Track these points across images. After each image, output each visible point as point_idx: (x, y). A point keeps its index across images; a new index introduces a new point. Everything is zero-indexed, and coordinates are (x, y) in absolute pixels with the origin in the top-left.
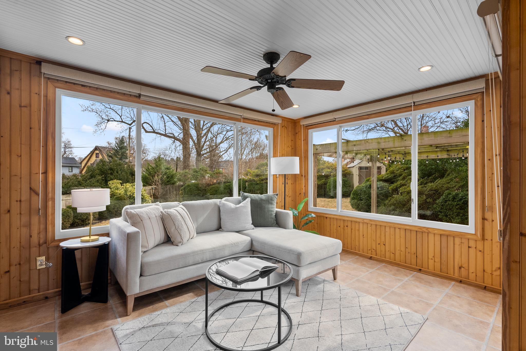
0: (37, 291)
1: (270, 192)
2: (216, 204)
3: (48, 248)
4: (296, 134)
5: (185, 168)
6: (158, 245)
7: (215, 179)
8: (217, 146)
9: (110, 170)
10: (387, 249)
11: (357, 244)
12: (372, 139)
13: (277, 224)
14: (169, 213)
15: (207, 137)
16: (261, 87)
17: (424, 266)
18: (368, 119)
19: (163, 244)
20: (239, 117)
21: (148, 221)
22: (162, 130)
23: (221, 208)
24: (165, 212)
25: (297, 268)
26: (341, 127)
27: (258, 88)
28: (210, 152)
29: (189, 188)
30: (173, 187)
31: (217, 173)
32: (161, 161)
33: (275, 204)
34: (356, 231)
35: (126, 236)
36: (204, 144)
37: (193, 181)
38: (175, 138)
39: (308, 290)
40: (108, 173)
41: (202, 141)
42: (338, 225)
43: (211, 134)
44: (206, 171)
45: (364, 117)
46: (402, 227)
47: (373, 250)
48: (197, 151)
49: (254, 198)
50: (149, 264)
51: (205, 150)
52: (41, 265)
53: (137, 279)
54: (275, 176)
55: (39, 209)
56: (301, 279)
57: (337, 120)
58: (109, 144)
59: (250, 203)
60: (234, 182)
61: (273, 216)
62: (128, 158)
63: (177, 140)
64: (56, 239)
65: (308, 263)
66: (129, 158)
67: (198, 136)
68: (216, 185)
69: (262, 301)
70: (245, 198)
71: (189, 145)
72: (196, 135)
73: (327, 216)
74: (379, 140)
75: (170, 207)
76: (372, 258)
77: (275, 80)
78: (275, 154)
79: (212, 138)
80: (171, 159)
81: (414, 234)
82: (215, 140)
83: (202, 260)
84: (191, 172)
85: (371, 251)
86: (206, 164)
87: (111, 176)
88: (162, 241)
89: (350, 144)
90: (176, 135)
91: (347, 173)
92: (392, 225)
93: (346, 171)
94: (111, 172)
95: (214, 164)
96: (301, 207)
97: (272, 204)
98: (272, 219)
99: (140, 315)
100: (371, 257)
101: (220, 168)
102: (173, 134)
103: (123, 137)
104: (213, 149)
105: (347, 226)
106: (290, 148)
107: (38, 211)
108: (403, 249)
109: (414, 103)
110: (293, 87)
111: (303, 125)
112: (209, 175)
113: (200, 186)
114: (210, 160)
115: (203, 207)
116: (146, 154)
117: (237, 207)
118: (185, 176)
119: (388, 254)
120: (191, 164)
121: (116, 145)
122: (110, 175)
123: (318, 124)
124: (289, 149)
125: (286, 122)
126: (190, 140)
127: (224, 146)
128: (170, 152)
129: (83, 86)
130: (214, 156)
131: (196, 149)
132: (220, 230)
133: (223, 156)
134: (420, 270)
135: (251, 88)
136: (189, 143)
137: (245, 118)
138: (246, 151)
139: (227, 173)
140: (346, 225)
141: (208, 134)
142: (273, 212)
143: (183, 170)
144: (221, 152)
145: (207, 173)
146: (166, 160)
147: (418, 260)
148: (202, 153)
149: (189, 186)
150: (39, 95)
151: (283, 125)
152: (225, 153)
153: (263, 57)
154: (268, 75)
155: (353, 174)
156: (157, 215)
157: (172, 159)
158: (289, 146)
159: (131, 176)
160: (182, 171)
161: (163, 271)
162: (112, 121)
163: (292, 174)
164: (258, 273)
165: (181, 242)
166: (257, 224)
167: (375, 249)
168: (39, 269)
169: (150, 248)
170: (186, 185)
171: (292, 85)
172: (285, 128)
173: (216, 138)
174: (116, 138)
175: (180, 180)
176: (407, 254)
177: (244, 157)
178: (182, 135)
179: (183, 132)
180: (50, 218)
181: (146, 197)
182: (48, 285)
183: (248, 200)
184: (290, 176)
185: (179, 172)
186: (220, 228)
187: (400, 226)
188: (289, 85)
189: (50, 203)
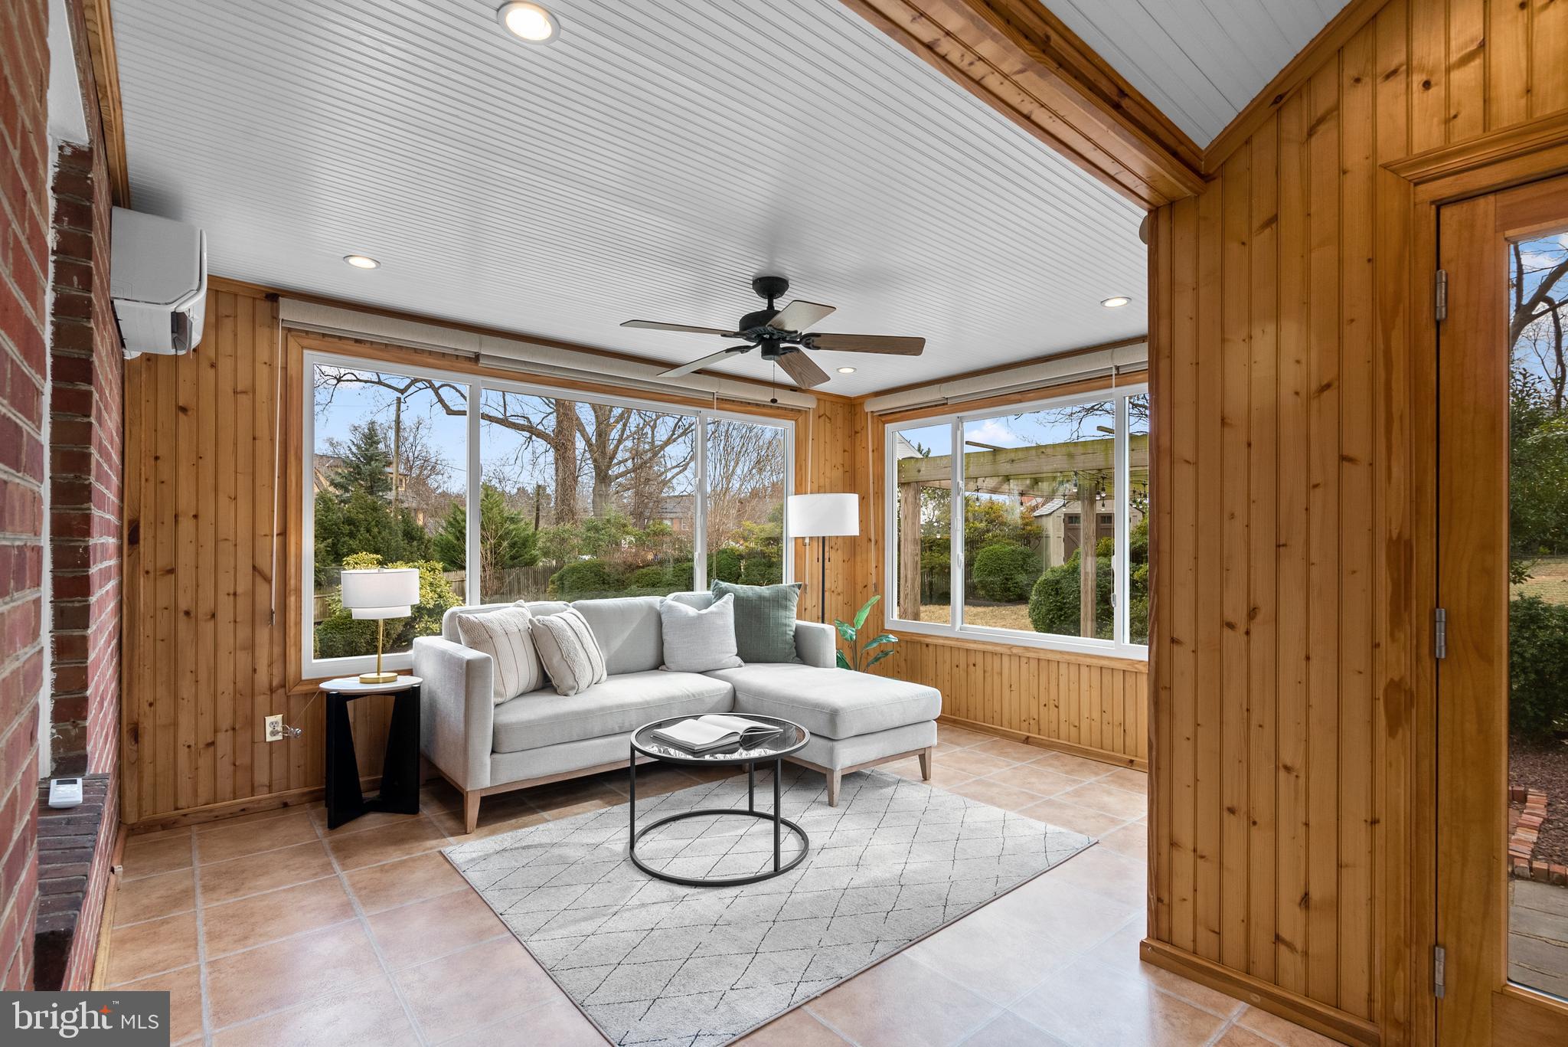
0: (266, 789)
1: (789, 578)
2: (651, 608)
3: (288, 697)
4: (854, 433)
5: (560, 519)
6: (523, 694)
7: (650, 549)
8: (656, 451)
9: (349, 525)
10: (1063, 717)
11: (997, 707)
12: (1054, 446)
13: (797, 656)
14: (547, 623)
15: (625, 425)
16: (748, 348)
17: (1139, 754)
18: (1020, 401)
19: (535, 693)
20: (709, 398)
21: (504, 639)
22: (496, 406)
23: (663, 617)
24: (539, 621)
25: (830, 743)
26: (960, 419)
27: (743, 349)
28: (634, 470)
29: (574, 577)
30: (528, 573)
31: (655, 534)
32: (492, 497)
33: (795, 609)
34: (996, 677)
35: (465, 665)
36: (617, 447)
37: (587, 557)
38: (532, 431)
39: (858, 797)
40: (342, 533)
41: (611, 438)
42: (955, 662)
43: (637, 417)
44: (624, 526)
45: (1013, 397)
46: (1095, 662)
47: (1032, 722)
48: (597, 468)
49: (742, 595)
50: (508, 727)
51: (619, 463)
52: (273, 733)
53: (487, 759)
54: (800, 541)
55: (272, 613)
56: (838, 768)
57: (950, 402)
58: (332, 444)
59: (732, 605)
60: (696, 555)
61: (788, 637)
62: (394, 488)
63: (538, 436)
64: (303, 678)
65: (854, 733)
66: (397, 487)
67: (599, 423)
68: (654, 568)
69: (751, 812)
70: (720, 594)
71: (574, 449)
72: (594, 420)
73: (928, 640)
74: (1072, 449)
75: (548, 612)
76: (1030, 740)
77: (775, 337)
78: (801, 485)
79: (642, 429)
80: (518, 489)
81: (1119, 677)
82: (650, 432)
83: (620, 727)
84: (582, 529)
85: (1027, 723)
86: (625, 506)
87: (351, 542)
88: (532, 687)
89: (1001, 458)
90: (535, 420)
91: (1030, 532)
92: (1073, 659)
93: (1029, 528)
94: (350, 530)
95: (646, 506)
96: (863, 616)
97: (786, 608)
98: (786, 642)
99: (493, 833)
100: (1028, 737)
101: (666, 519)
102: (528, 419)
103: (373, 423)
104: (645, 463)
105: (974, 665)
106: (841, 469)
107: (268, 618)
108: (1096, 715)
109: (1118, 368)
110: (818, 348)
111: (872, 412)
112: (633, 540)
113: (607, 570)
114: (637, 493)
115: (623, 613)
116: (446, 475)
117: (702, 615)
118: (563, 540)
119: (1063, 727)
120: (579, 505)
121: (354, 449)
122: (347, 538)
123: (907, 411)
124: (838, 473)
125: (828, 404)
126: (578, 435)
127: (677, 451)
128: (517, 469)
129: (357, 341)
130: (648, 480)
131: (595, 461)
132: (663, 667)
133: (674, 481)
134: (1132, 761)
135: (728, 351)
136: (573, 444)
137: (722, 399)
138: (741, 465)
139: (684, 533)
140: (971, 661)
141: (629, 417)
142: (788, 629)
143: (558, 523)
144: (670, 469)
145: (628, 533)
146: (503, 493)
147: (1127, 739)
148: (610, 472)
149: (574, 570)
150: (271, 365)
151: (822, 412)
152: (681, 472)
153: (753, 284)
154: (762, 328)
155: (1047, 537)
156: (521, 627)
157: (522, 491)
158: (838, 466)
159: (406, 541)
160: (552, 528)
161: (539, 745)
162: (351, 381)
163: (844, 537)
164: (737, 738)
165: (574, 688)
166: (748, 655)
167: (1036, 718)
168: (271, 743)
169: (508, 698)
170: (565, 567)
171: (815, 344)
172: (827, 420)
173: (653, 428)
174: (356, 429)
175: (546, 554)
176: (1105, 727)
177: (735, 484)
178: (553, 418)
179: (557, 411)
180: (292, 632)
181: (450, 600)
182: (288, 779)
183: (729, 598)
184: (840, 541)
185: (544, 531)
186: (662, 663)
187: (1089, 661)
188: (809, 344)
189: (292, 599)
